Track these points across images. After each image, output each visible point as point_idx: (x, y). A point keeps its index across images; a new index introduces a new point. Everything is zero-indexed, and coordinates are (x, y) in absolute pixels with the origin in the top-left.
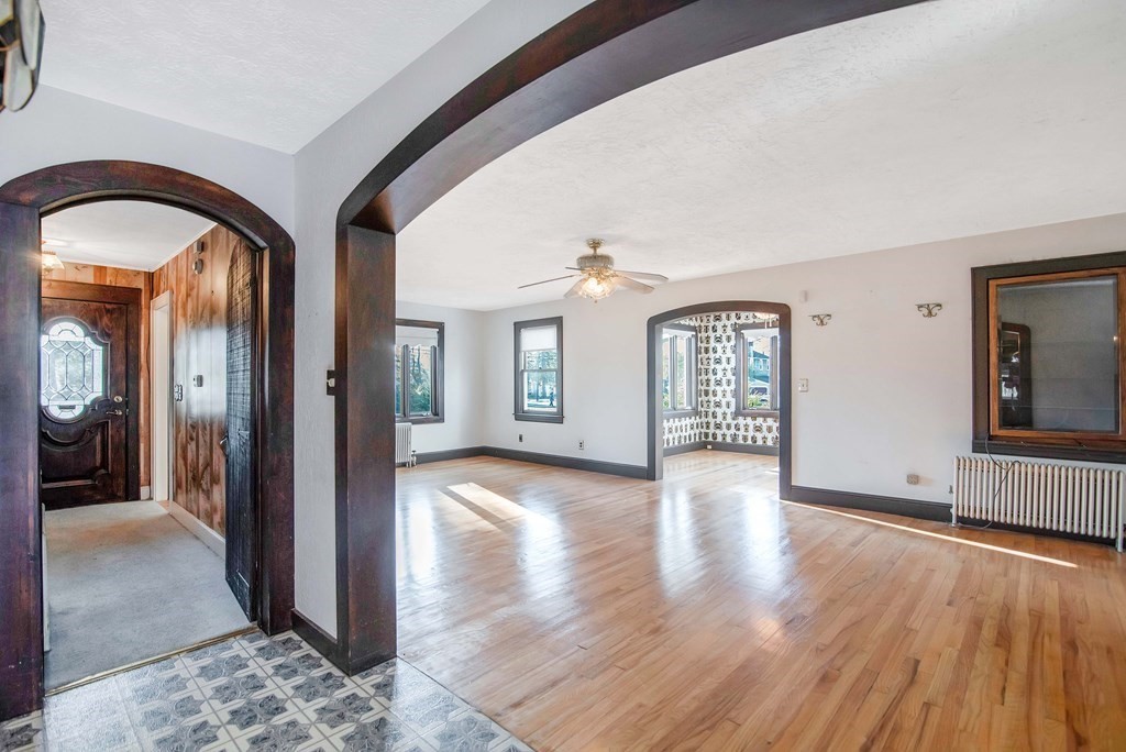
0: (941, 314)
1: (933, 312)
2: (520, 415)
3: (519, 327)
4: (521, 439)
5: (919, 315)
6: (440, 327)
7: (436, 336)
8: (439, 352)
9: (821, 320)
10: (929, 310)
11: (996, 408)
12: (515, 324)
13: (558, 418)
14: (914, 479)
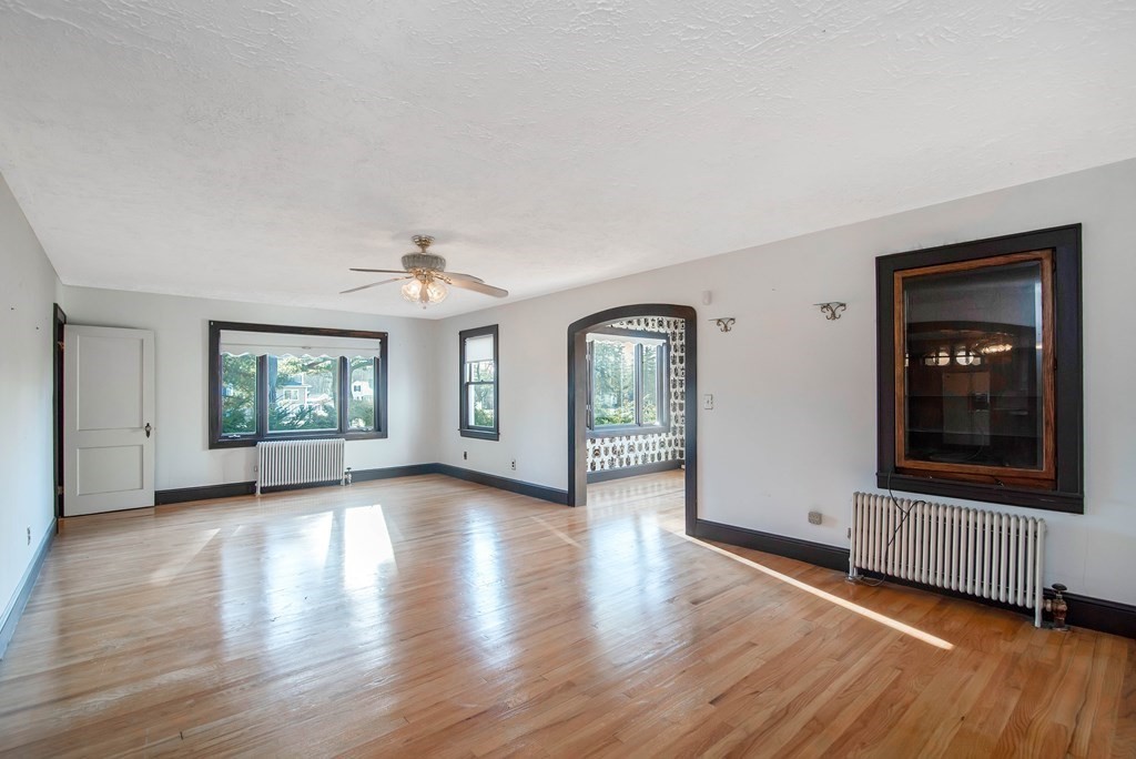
0: (846, 316)
1: (838, 313)
2: (466, 430)
3: (465, 336)
4: (465, 456)
5: (823, 316)
6: (383, 338)
7: (378, 346)
8: (381, 364)
9: (725, 324)
10: (831, 310)
11: (901, 432)
12: (460, 333)
13: (494, 435)
14: (816, 518)
